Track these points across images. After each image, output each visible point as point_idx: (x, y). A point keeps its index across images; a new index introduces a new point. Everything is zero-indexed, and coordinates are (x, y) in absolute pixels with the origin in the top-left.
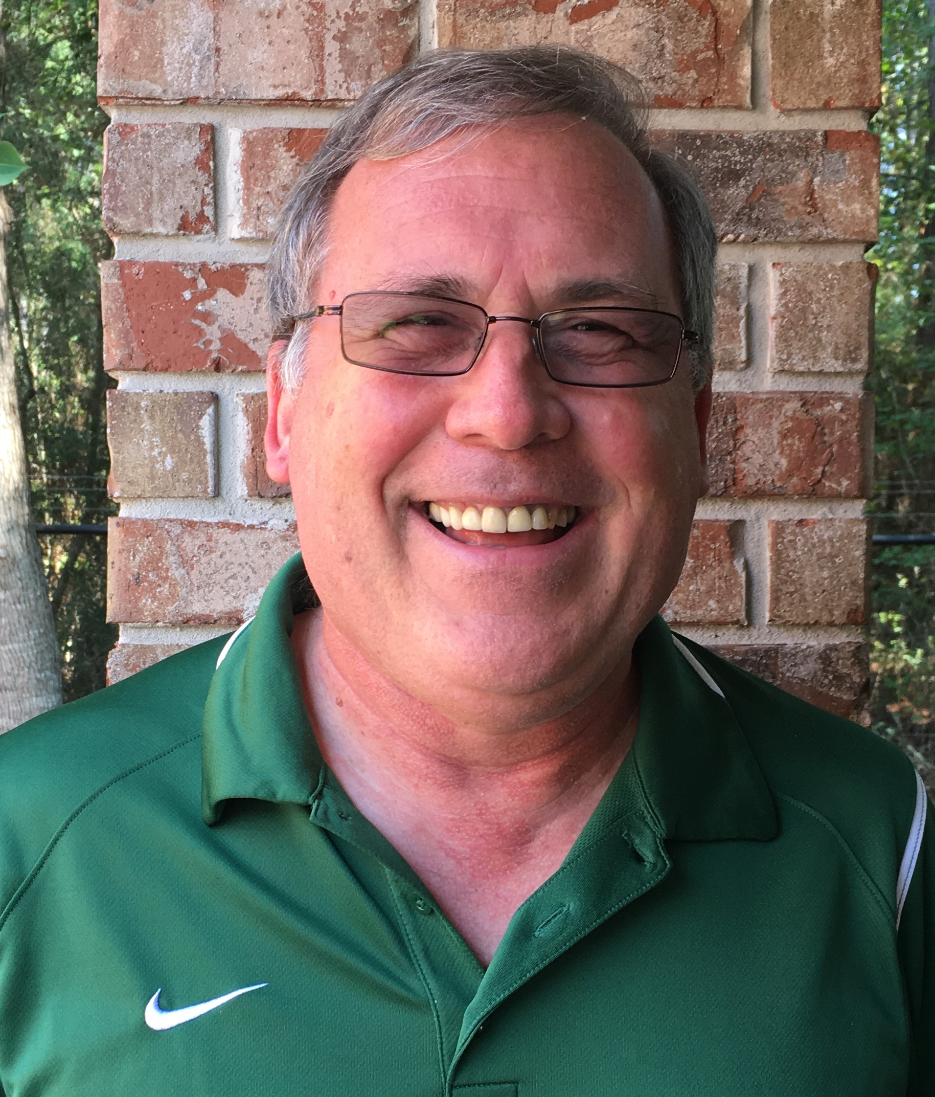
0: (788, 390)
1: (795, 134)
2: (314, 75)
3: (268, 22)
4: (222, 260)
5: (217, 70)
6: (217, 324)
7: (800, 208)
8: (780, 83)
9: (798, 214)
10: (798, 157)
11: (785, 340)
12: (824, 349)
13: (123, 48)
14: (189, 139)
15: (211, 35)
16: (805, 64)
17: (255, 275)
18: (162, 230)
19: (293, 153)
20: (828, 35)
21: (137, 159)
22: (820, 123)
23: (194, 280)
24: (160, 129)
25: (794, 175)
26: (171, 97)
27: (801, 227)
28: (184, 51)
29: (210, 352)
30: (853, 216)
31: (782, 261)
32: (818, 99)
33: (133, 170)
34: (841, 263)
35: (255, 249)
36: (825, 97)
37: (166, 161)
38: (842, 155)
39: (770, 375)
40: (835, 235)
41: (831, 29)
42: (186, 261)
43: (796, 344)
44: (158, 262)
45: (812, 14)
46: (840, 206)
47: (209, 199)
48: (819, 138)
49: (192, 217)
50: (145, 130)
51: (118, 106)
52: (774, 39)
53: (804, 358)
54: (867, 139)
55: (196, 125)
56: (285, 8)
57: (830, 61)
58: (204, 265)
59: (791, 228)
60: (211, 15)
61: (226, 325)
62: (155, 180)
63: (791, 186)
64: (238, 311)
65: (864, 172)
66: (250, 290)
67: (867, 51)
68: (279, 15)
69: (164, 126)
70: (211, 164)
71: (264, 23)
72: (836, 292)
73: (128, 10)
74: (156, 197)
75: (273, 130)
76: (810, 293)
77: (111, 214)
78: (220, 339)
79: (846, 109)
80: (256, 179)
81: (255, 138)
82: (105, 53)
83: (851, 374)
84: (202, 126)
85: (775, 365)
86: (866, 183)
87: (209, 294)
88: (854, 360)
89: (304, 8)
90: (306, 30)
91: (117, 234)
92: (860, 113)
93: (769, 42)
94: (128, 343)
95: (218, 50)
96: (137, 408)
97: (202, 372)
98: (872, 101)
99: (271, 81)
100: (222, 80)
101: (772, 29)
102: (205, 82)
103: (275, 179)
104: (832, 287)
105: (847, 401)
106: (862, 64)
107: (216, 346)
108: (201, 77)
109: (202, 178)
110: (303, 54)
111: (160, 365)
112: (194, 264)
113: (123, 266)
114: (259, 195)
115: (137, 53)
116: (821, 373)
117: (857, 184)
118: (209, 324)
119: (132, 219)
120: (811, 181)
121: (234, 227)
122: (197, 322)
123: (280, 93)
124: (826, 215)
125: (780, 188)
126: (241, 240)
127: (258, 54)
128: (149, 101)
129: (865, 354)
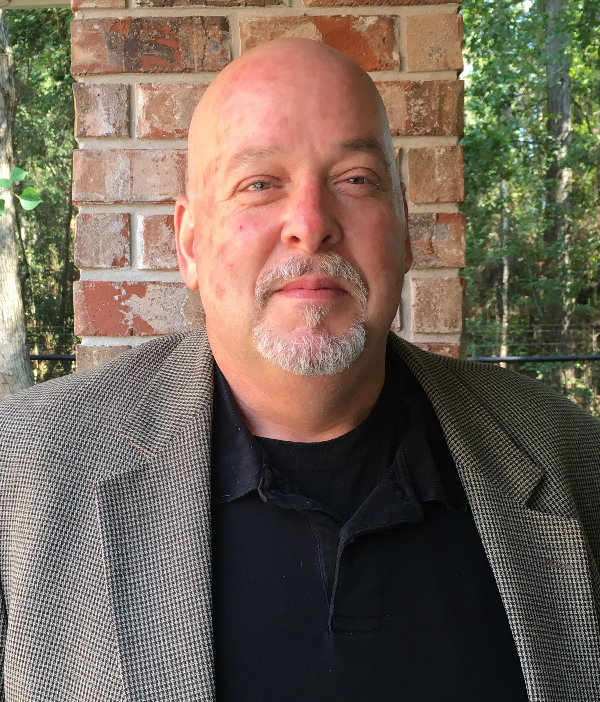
0: (422, 342)
1: (422, 215)
2: (180, 189)
3: (157, 164)
4: (134, 280)
5: (131, 187)
6: (131, 312)
7: (426, 251)
8: (414, 190)
9: (425, 254)
10: (423, 226)
11: (420, 317)
12: (440, 321)
13: (85, 178)
14: (118, 220)
15: (129, 170)
16: (426, 181)
17: (150, 287)
18: (104, 266)
19: (169, 227)
20: (437, 167)
21: (91, 231)
22: (434, 210)
23: (120, 290)
24: (103, 216)
25: (421, 235)
26: (108, 200)
27: (426, 261)
28: (115, 178)
29: (128, 326)
30: (453, 255)
31: (417, 277)
32: (433, 198)
33: (89, 236)
34: (446, 278)
35: (150, 274)
36: (436, 197)
37: (106, 232)
38: (446, 225)
39: (412, 334)
40: (443, 265)
41: (439, 164)
42: (116, 281)
43: (425, 319)
44: (102, 282)
45: (429, 156)
46: (446, 250)
47: (128, 250)
48: (434, 217)
49: (119, 259)
50: (96, 217)
51: (83, 205)
52: (410, 169)
53: (429, 326)
54: (458, 217)
55: (121, 214)
56: (165, 157)
57: (439, 180)
58: (125, 283)
59: (421, 262)
60: (129, 161)
61: (136, 312)
62: (101, 241)
63: (421, 240)
64: (142, 305)
65: (457, 233)
66: (148, 295)
67: (457, 173)
68: (162, 160)
69: (105, 215)
70: (129, 233)
71: (155, 164)
72: (445, 293)
73: (88, 159)
74: (101, 250)
75: (159, 216)
76: (432, 293)
77: (78, 258)
78: (133, 319)
79: (448, 202)
80: (151, 240)
81: (150, 220)
82: (77, 180)
83: (454, 334)
84: (124, 214)
85: (415, 329)
86: (458, 239)
87: (127, 297)
88: (455, 327)
89: (175, 157)
90: (176, 167)
91: (82, 268)
92: (454, 204)
93: (408, 171)
94: (87, 322)
95: (132, 178)
96: (91, 354)
97: (124, 336)
98: (460, 199)
99: (158, 192)
100: (134, 192)
101: (410, 164)
102: (125, 193)
103: (161, 240)
104: (442, 290)
105: (451, 347)
106: (455, 181)
107: (131, 323)
108: (123, 190)
109: (124, 240)
110: (175, 179)
111: (102, 333)
112: (120, 283)
113: (84, 283)
114: (153, 248)
115: (92, 180)
116: (438, 333)
117: (454, 239)
118: (127, 312)
119: (89, 261)
120: (431, 238)
121: (140, 263)
122: (121, 311)
123: (163, 198)
124: (438, 255)
125: (415, 242)
126: (144, 270)
127: (153, 179)
128: (97, 203)
129: (460, 324)
